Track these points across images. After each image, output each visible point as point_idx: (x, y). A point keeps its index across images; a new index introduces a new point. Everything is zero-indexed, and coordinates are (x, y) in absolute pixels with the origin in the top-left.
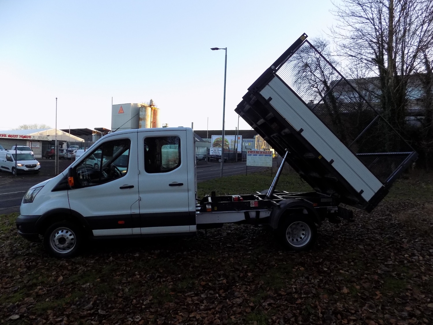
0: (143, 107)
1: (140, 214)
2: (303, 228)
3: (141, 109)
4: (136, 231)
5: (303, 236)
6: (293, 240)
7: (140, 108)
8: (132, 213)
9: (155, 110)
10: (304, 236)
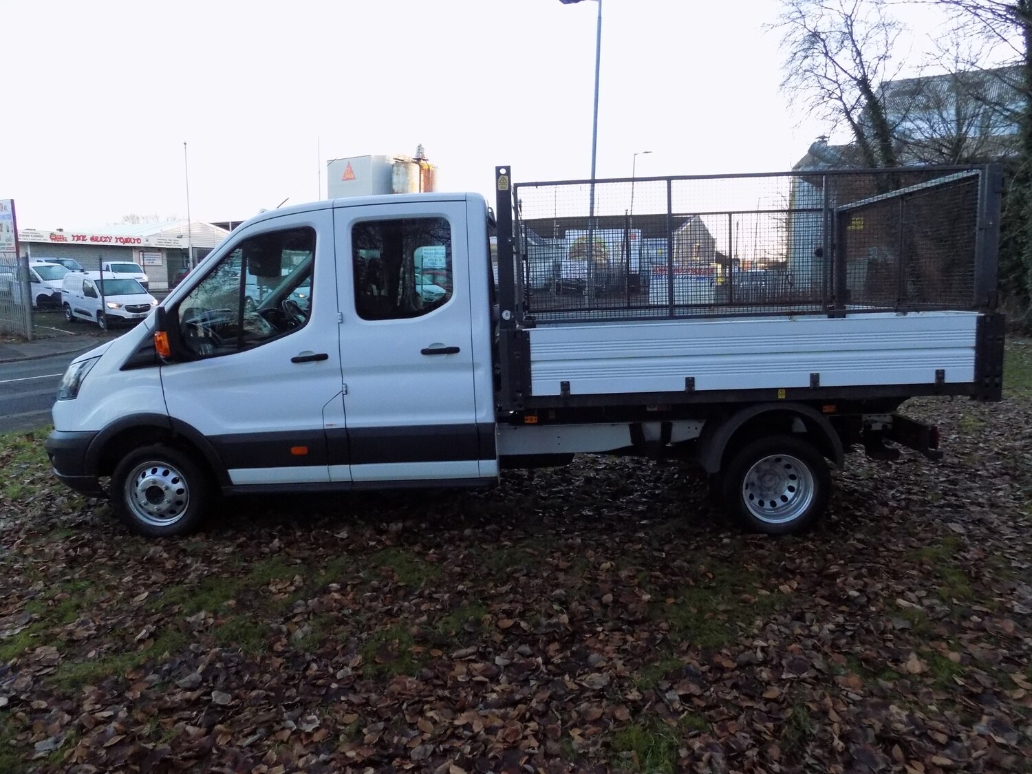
0: (401, 162)
1: (346, 430)
2: (792, 471)
3: (395, 168)
4: (340, 472)
5: (790, 495)
6: (761, 503)
7: (393, 166)
8: (326, 427)
9: (429, 170)
10: (793, 494)
